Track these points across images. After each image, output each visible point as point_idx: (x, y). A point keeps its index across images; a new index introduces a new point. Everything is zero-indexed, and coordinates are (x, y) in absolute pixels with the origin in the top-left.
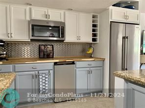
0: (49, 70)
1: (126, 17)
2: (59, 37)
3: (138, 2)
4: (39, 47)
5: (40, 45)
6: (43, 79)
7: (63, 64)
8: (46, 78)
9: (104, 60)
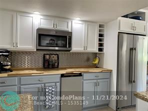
0: (56, 83)
1: (133, 28)
2: (66, 47)
3: (145, 13)
4: (44, 57)
5: (44, 55)
6: (49, 90)
7: (70, 76)
8: (53, 91)
9: (111, 71)
